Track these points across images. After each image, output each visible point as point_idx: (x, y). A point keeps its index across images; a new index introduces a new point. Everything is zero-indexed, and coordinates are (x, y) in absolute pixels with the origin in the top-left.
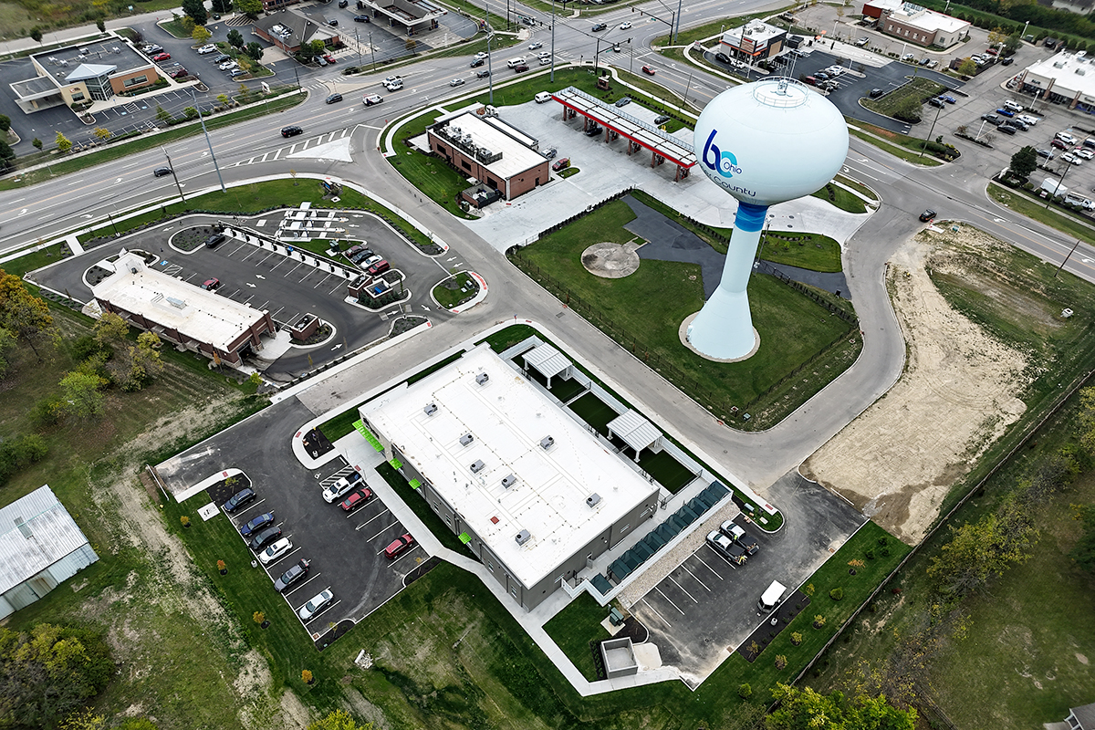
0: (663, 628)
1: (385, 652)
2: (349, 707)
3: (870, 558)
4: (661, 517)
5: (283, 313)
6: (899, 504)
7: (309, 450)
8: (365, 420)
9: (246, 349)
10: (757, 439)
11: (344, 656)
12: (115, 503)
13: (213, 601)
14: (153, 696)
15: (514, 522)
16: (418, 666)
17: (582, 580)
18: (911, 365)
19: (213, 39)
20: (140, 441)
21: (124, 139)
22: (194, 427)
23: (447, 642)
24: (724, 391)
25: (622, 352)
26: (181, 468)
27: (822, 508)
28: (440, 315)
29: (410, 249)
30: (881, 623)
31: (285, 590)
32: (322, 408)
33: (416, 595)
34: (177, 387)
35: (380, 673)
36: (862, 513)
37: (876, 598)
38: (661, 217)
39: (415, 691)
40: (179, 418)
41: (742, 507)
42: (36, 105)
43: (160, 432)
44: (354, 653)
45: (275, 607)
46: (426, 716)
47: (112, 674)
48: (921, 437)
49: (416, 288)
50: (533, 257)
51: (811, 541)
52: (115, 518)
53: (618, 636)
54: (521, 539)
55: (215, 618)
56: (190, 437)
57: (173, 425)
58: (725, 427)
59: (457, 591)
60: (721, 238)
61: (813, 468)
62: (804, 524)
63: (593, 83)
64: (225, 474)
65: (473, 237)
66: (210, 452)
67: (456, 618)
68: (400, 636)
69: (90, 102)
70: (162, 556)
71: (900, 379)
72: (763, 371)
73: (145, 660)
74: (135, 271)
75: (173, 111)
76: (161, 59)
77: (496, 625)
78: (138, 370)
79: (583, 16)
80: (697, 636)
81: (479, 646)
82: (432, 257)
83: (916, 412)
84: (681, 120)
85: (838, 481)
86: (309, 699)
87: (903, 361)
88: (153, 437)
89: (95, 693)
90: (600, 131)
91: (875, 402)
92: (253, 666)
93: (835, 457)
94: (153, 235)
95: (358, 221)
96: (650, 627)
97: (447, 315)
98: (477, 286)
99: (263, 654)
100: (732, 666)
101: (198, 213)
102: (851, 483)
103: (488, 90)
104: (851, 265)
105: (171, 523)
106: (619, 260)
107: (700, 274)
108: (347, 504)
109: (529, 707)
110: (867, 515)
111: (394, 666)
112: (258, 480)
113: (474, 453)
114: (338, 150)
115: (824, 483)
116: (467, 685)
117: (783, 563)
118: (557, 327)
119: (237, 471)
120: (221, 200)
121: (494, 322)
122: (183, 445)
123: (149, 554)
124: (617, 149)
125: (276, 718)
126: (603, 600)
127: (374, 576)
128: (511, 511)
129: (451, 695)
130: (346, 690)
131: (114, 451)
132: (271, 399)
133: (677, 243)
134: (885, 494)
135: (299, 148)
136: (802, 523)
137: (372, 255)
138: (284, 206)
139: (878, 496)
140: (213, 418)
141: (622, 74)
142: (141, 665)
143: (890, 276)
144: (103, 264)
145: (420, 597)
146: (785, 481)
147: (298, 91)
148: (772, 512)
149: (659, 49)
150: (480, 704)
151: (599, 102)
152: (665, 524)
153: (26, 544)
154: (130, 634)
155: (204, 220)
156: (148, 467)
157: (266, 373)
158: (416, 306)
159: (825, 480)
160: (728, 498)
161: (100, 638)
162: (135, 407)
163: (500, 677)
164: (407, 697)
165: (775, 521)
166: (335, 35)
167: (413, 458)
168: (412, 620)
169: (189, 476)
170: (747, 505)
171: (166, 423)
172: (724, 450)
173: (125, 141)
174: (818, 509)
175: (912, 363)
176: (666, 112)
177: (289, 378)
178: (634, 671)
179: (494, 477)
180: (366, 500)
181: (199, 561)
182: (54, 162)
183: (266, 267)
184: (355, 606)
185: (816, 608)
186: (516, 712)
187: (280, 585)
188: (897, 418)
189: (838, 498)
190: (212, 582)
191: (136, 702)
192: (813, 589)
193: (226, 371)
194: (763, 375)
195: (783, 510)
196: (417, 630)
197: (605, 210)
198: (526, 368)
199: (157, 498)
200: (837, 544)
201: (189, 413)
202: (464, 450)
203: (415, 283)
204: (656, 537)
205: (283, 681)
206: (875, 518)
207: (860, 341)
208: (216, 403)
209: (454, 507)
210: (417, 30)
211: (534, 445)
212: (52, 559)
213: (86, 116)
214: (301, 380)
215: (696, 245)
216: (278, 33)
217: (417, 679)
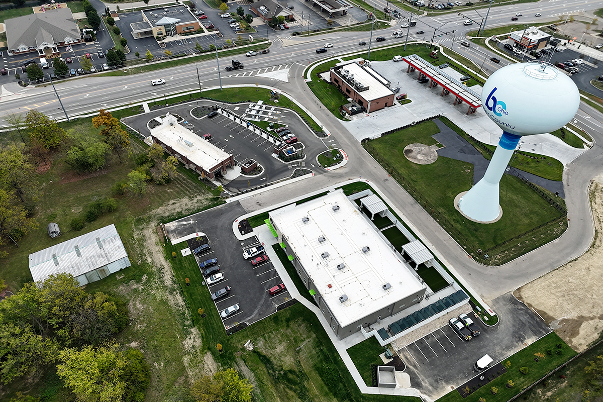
0: (415, 366)
1: (261, 344)
2: (238, 368)
3: (549, 354)
4: (424, 304)
5: (240, 157)
6: (574, 326)
7: (240, 230)
8: (271, 219)
9: (218, 172)
10: (491, 270)
11: (240, 341)
12: (143, 239)
13: (180, 298)
14: (144, 339)
15: (340, 289)
16: (276, 356)
17: (373, 329)
18: (596, 244)
19: (230, 11)
20: (160, 211)
21: (178, 57)
22: (186, 208)
23: (294, 346)
24: (475, 239)
25: (418, 207)
26: (177, 227)
27: (524, 318)
28: (320, 170)
29: (310, 133)
30: (549, 394)
31: (216, 300)
32: (251, 209)
33: (281, 317)
34: (182, 186)
35: (256, 354)
36: (549, 326)
37: (548, 378)
38: (455, 134)
39: (272, 368)
40: (180, 202)
41: (474, 308)
42: (140, 36)
43: (170, 207)
44: (245, 340)
45: (210, 308)
46: (276, 383)
47: (127, 324)
48: (595, 288)
49: (309, 154)
50: (376, 146)
51: (513, 336)
52: (142, 247)
53: (388, 364)
54: (343, 299)
55: (180, 307)
56: (184, 213)
57: (176, 205)
58: (472, 260)
59: (303, 320)
60: (489, 151)
61: (522, 294)
62: (511, 325)
63: (428, 53)
64: (197, 235)
65: (345, 131)
66: (192, 222)
67: (301, 335)
68: (270, 337)
69: (165, 36)
70: (160, 270)
71: (588, 252)
72: (502, 232)
73: (143, 321)
74: (172, 125)
75: (203, 46)
76: (202, 18)
77: (321, 343)
78: (165, 174)
79: (429, 15)
80: (434, 376)
81: (310, 352)
82: (321, 138)
83: (595, 272)
84: (477, 80)
85: (537, 305)
86: (218, 359)
87: (591, 241)
88: (166, 209)
89: (118, 332)
90: (427, 81)
91: (570, 262)
92: (194, 335)
93: (537, 290)
94: (183, 108)
95: (285, 114)
96: (407, 364)
97: (323, 171)
98: (342, 157)
99: (200, 331)
100: (452, 397)
101: (206, 99)
102: (545, 307)
103: (368, 51)
104: (568, 178)
105: (167, 254)
106: (426, 155)
107: (472, 169)
108: (254, 262)
109: (332, 392)
110: (552, 328)
111: (264, 353)
112: (213, 241)
113: (324, 248)
114: (282, 75)
115: (528, 304)
116: (300, 372)
117: (494, 345)
118: (383, 187)
119: (203, 234)
120: (219, 94)
121: (348, 178)
122: (179, 216)
123: (154, 268)
124: (435, 92)
125: (201, 364)
126: (383, 343)
127: (262, 302)
128: (339, 283)
129: (291, 375)
130: (237, 359)
131: (147, 213)
132: (226, 200)
133: (461, 150)
134: (566, 318)
135: (262, 72)
136: (510, 324)
137: (290, 133)
138: (249, 101)
139: (561, 318)
140: (196, 205)
141: (446, 50)
142: (142, 322)
143: (592, 188)
144: (158, 119)
145: (284, 319)
146: (503, 298)
147: (267, 42)
148: (492, 314)
149: (471, 38)
150: (305, 383)
151: (430, 64)
152: (427, 308)
153: (99, 251)
154: (139, 306)
155: (209, 103)
156: (161, 224)
157: (226, 187)
158: (307, 164)
159: (529, 302)
160: (467, 301)
161: (125, 304)
162: (161, 193)
163: (319, 372)
164: (268, 371)
165: (493, 320)
166: (291, 14)
167: (292, 244)
168: (278, 330)
169: (180, 232)
170: (477, 307)
171: (173, 204)
172: (469, 274)
173: (178, 58)
174: (521, 318)
175: (598, 243)
176: (468, 74)
177: (237, 191)
178: (394, 386)
179: (333, 263)
180: (264, 262)
181: (177, 276)
182: (143, 65)
183: (236, 131)
184: (250, 316)
185: (510, 376)
186: (324, 393)
187: (214, 297)
188: (582, 274)
189: (536, 314)
190: (181, 288)
191: (136, 341)
192: (510, 364)
193: (207, 182)
194: (501, 234)
195: (499, 315)
196: (279, 336)
197: (423, 125)
198: (361, 206)
199: (163, 240)
200: (530, 341)
201: (185, 200)
202: (320, 245)
203: (309, 151)
204: (419, 314)
205: (207, 347)
206: (557, 331)
207: (566, 224)
208: (199, 198)
209: (309, 275)
210: (335, 15)
211: (358, 250)
212: (110, 261)
213: (162, 43)
214: (243, 193)
215: (472, 153)
216: (262, 11)
217: (275, 362)
